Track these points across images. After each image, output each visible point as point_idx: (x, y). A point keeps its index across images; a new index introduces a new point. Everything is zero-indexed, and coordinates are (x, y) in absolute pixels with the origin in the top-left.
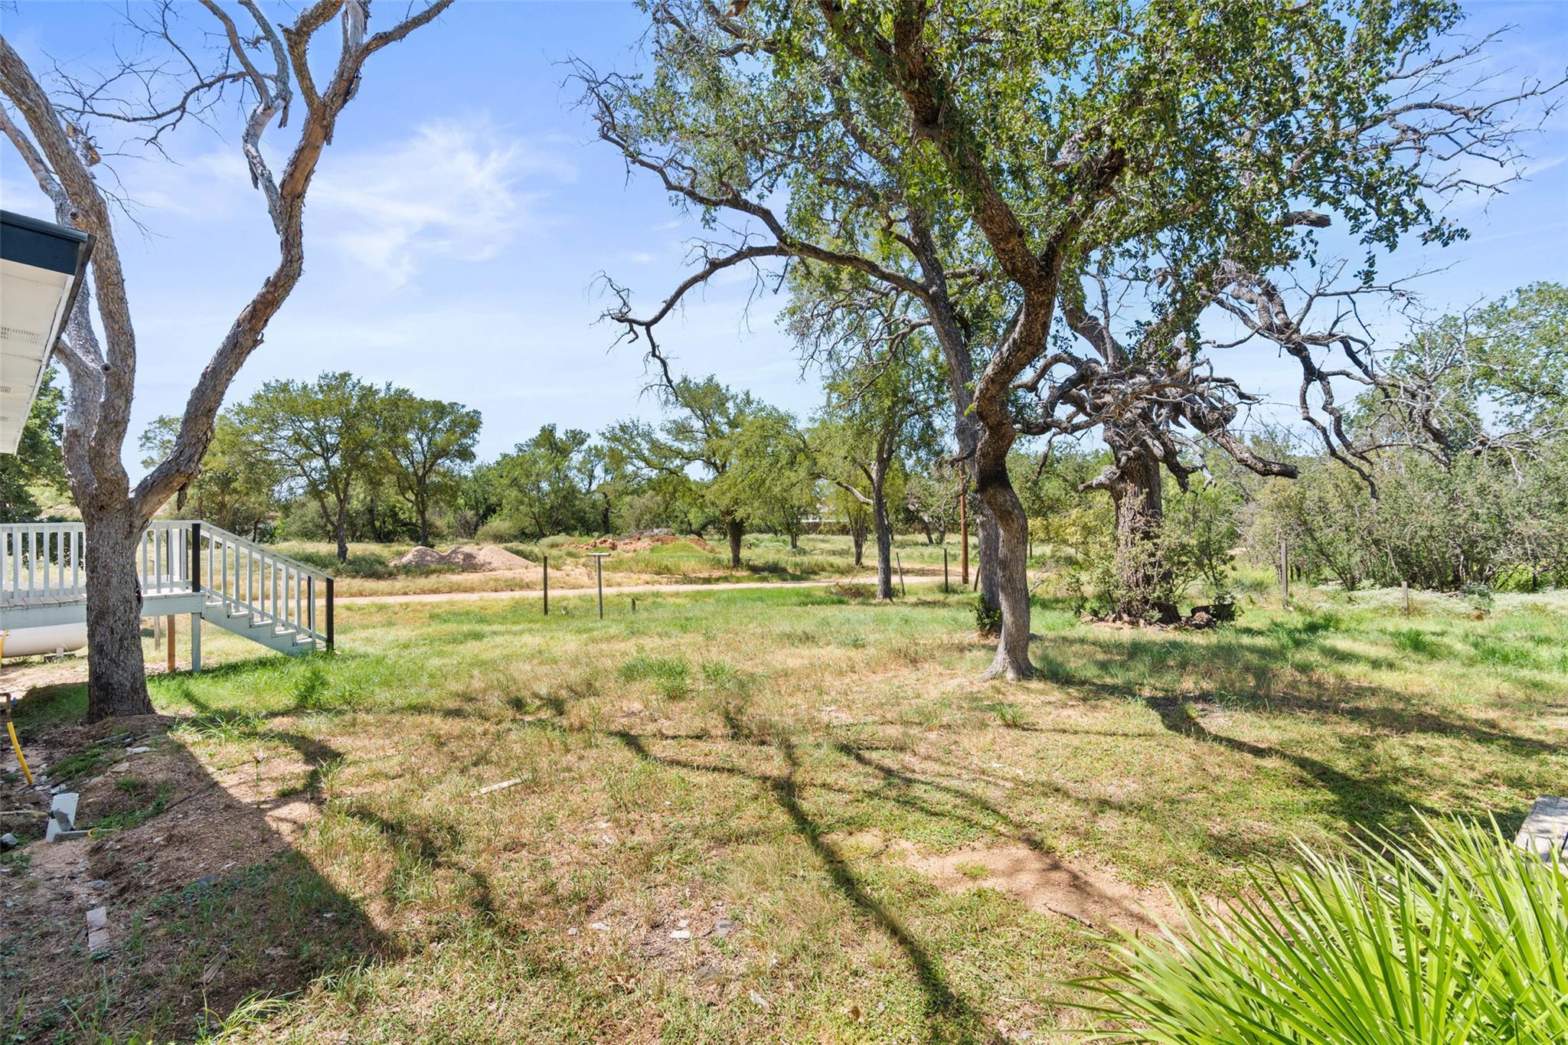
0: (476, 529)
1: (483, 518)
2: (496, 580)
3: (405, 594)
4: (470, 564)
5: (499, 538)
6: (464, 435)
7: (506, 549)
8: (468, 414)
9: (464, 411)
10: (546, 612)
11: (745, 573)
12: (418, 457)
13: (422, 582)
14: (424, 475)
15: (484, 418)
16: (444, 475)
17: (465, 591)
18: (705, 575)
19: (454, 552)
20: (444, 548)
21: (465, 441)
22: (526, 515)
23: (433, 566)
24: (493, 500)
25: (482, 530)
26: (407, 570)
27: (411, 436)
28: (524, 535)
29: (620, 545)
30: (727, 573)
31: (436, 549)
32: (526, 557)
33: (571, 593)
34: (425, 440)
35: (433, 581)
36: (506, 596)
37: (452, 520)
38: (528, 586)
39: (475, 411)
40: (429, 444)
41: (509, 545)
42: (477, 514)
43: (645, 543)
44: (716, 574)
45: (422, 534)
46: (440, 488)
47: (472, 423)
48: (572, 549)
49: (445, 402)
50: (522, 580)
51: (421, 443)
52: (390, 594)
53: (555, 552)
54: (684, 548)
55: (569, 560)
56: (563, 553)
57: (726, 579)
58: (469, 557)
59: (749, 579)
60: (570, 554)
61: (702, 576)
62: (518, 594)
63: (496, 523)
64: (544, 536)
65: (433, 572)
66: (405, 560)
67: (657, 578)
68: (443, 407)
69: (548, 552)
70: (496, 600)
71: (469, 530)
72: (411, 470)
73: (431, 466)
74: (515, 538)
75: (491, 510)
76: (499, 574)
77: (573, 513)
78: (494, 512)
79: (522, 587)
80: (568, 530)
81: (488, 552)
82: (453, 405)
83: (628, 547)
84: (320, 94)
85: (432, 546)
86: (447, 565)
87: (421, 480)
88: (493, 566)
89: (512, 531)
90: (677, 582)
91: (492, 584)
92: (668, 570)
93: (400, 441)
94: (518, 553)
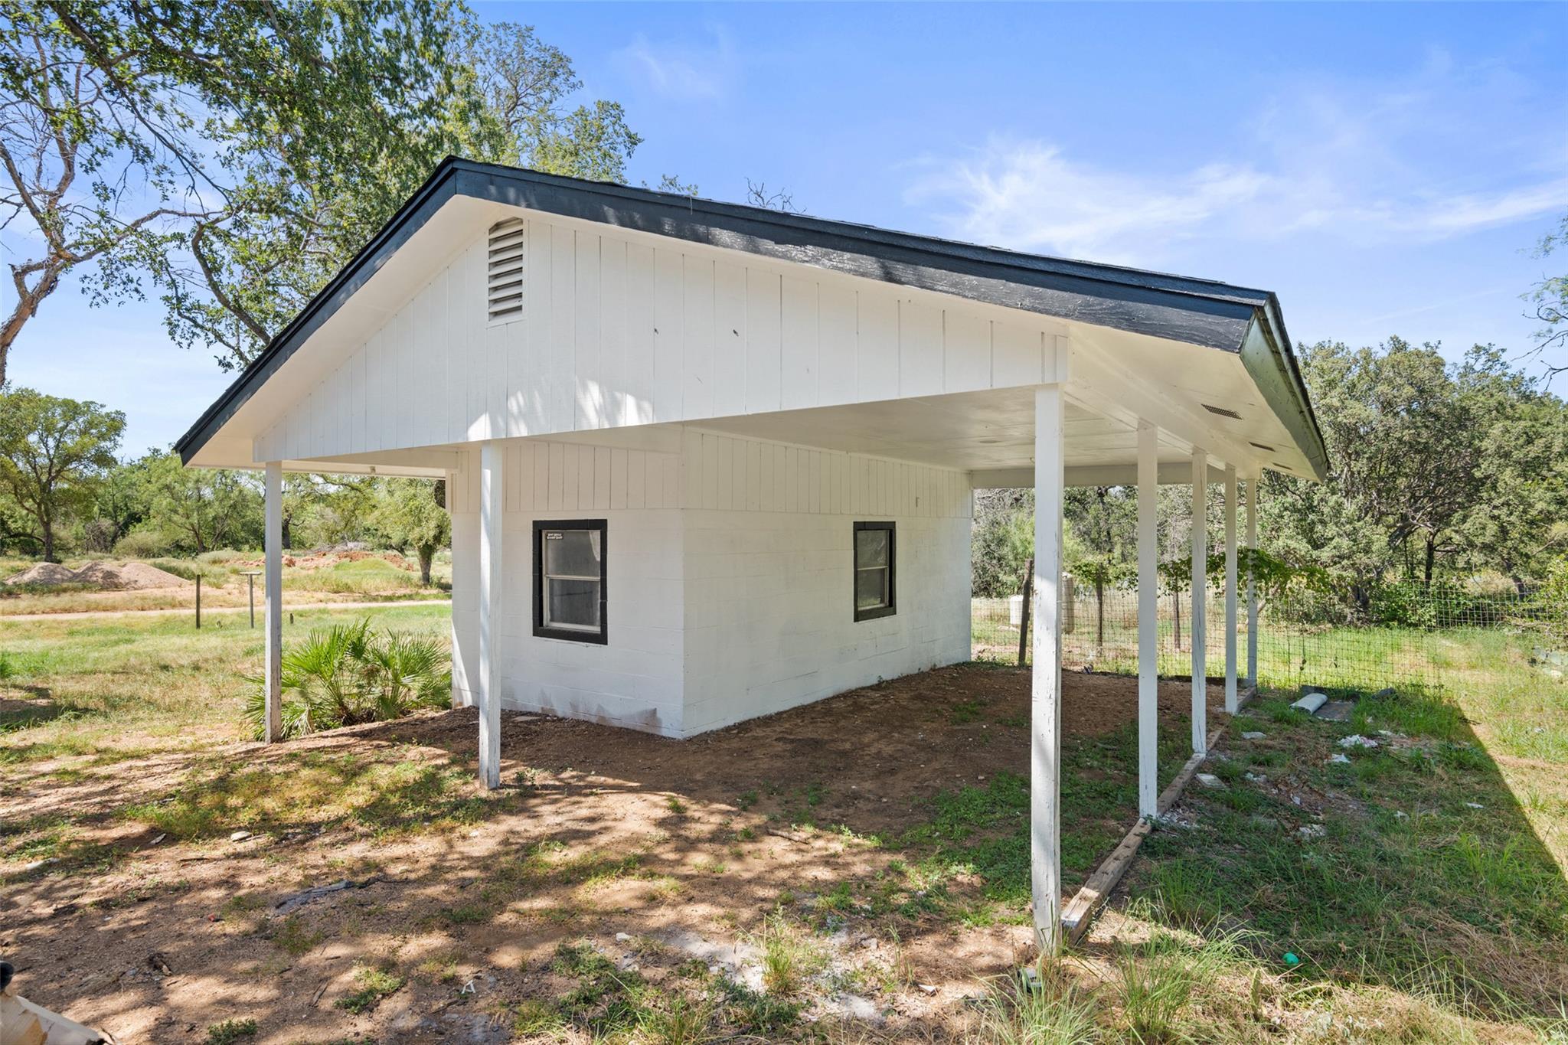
0: (113, 541)
1: (123, 529)
2: (143, 599)
3: (32, 613)
4: (111, 582)
5: (144, 552)
6: (102, 437)
7: (155, 565)
8: (108, 415)
9: (103, 411)
10: (198, 626)
11: (434, 591)
12: (42, 461)
13: (52, 600)
14: (49, 482)
15: (127, 420)
16: (75, 481)
17: (105, 610)
18: (389, 593)
19: (90, 569)
20: (75, 564)
21: (103, 444)
22: (182, 526)
23: (65, 585)
24: (139, 508)
25: (121, 543)
26: (32, 588)
27: (33, 438)
28: (179, 549)
29: (299, 561)
30: (414, 590)
31: (64, 565)
32: (180, 574)
33: (228, 611)
34: (51, 443)
35: (65, 599)
36: (155, 614)
37: (81, 530)
38: (181, 605)
39: (117, 412)
40: (57, 447)
41: (159, 560)
42: (116, 523)
43: (331, 559)
44: (401, 592)
45: (45, 547)
46: (69, 497)
47: (115, 425)
48: (237, 566)
49: (79, 401)
50: (173, 598)
51: (46, 446)
52: (14, 613)
53: (216, 569)
54: (376, 565)
55: (234, 578)
56: (226, 570)
57: (410, 597)
58: (109, 575)
59: (436, 597)
60: (236, 572)
61: (384, 594)
62: (168, 612)
63: (140, 535)
64: (205, 549)
65: (65, 590)
66: (27, 578)
67: (331, 595)
68: (76, 406)
69: (208, 569)
70: (144, 618)
71: (106, 543)
72: (32, 475)
73: (59, 472)
74: (168, 551)
75: (135, 518)
76: (147, 592)
77: (244, 525)
78: (139, 520)
79: (173, 606)
80: (236, 545)
81: (132, 569)
82: (88, 404)
83: (309, 564)
84: (30, 290)
85: (59, 562)
86: (83, 582)
87: (45, 488)
88: (139, 584)
89: (163, 545)
90: (355, 601)
91: (138, 603)
92: (349, 589)
93: (21, 446)
94: (169, 570)
